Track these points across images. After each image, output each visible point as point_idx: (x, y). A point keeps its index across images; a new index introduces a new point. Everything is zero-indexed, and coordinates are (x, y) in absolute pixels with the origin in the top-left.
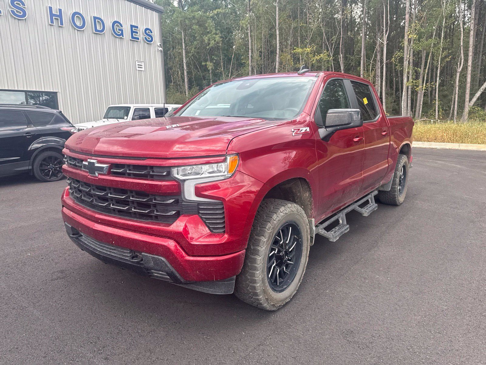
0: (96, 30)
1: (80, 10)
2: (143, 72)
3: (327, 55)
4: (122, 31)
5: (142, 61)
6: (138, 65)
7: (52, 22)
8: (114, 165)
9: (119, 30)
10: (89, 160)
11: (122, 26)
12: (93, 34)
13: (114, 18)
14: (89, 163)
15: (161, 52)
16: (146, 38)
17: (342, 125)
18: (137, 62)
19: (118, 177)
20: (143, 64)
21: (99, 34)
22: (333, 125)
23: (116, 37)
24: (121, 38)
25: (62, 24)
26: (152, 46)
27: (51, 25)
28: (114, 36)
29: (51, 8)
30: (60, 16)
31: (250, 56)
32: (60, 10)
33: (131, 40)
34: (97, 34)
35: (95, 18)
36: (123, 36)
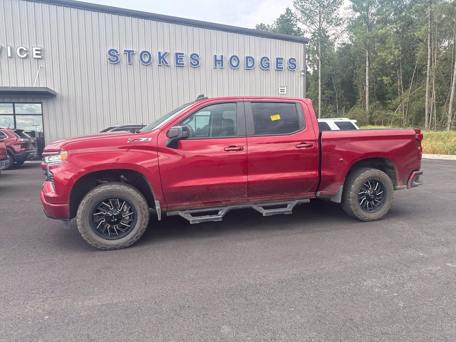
0: (247, 67)
1: (237, 54)
2: (285, 95)
4: (269, 64)
5: (285, 86)
6: (281, 90)
7: (216, 65)
9: (266, 63)
11: (268, 60)
12: (245, 70)
13: (263, 54)
15: (304, 76)
16: (289, 67)
18: (280, 87)
20: (285, 88)
21: (250, 69)
23: (264, 70)
24: (267, 70)
25: (222, 66)
26: (296, 72)
27: (215, 68)
28: (262, 69)
29: (215, 56)
30: (222, 60)
32: (222, 56)
33: (276, 70)
34: (248, 69)
35: (247, 57)
36: (269, 68)
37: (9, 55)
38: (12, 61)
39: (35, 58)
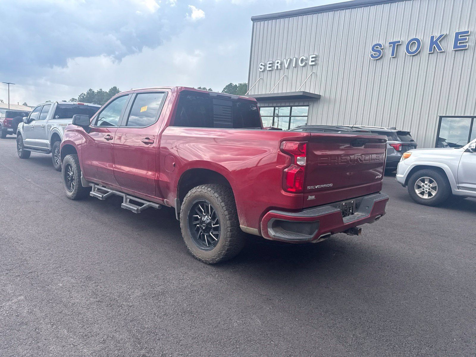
37: (294, 66)
38: (295, 70)
39: (311, 65)
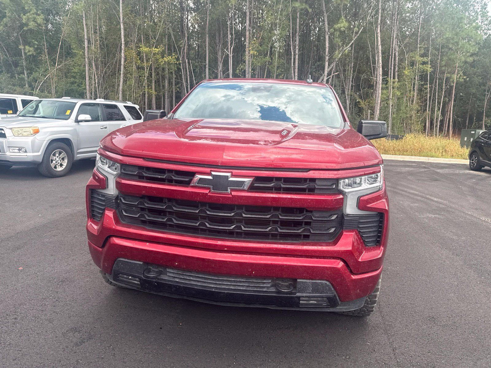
3: (176, 58)
8: (258, 179)
10: (213, 173)
14: (214, 176)
17: (375, 135)
19: (265, 193)
22: (368, 134)
31: (86, 47)
